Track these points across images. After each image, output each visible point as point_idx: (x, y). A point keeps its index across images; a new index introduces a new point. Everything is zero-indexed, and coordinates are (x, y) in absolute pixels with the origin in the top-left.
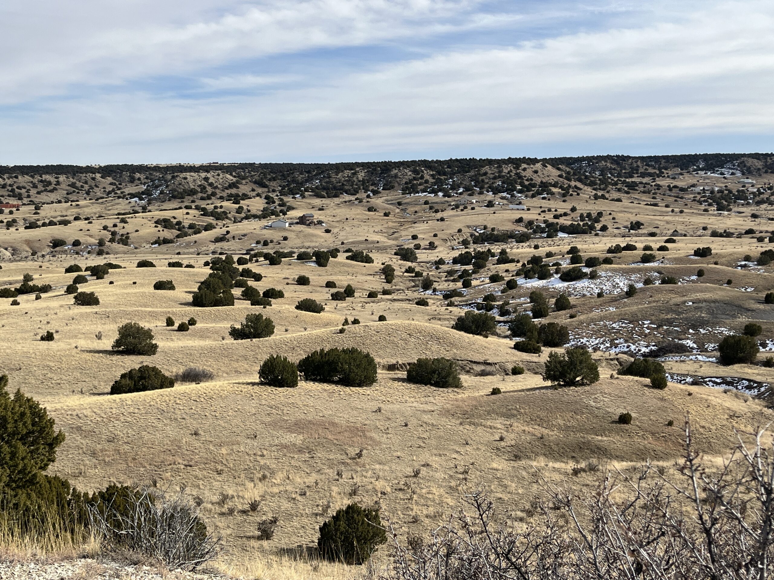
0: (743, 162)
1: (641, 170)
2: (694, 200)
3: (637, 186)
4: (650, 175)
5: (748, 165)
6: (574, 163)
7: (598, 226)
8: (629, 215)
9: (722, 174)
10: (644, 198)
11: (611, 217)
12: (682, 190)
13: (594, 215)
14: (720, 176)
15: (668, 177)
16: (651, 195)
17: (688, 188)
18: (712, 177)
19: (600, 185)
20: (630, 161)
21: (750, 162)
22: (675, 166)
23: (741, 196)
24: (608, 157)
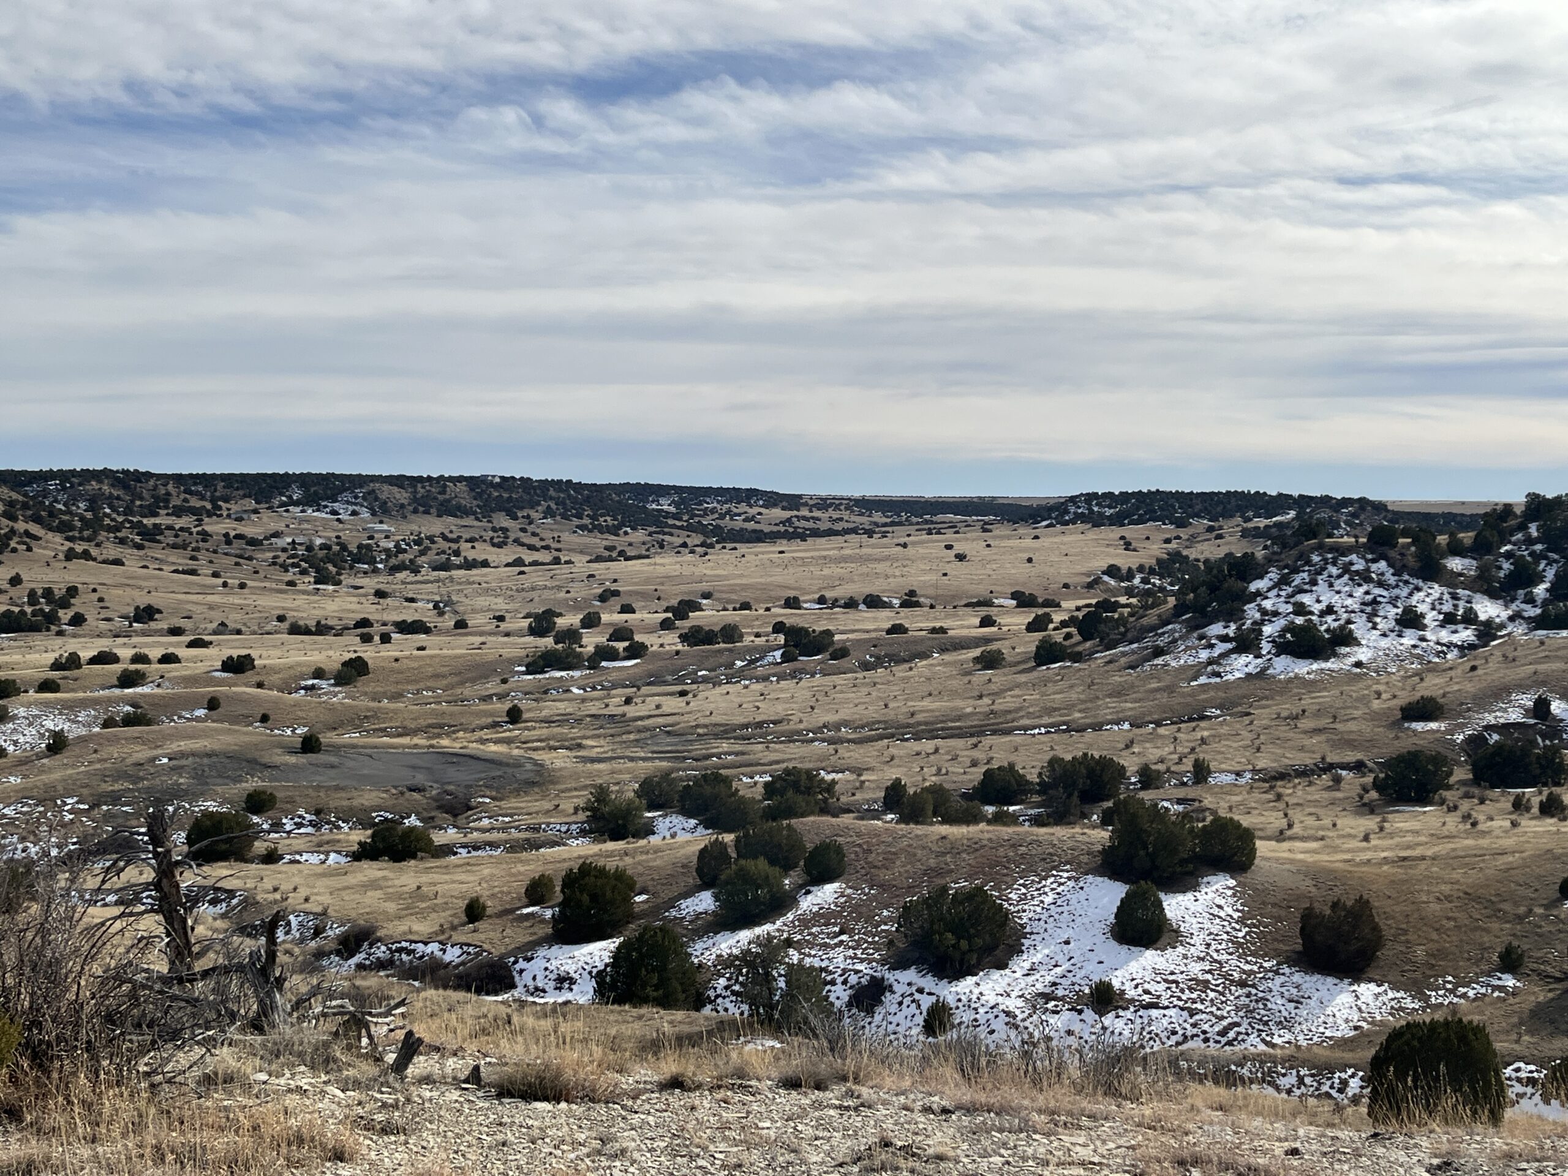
0: (373, 491)
1: (175, 501)
2: (274, 564)
3: (162, 533)
4: (194, 511)
5: (383, 497)
6: (29, 484)
7: (65, 615)
8: (136, 593)
9: (334, 512)
10: (172, 559)
11: (96, 596)
12: (253, 542)
13: (59, 591)
14: (329, 516)
15: (229, 516)
16: (189, 552)
17: (266, 538)
18: (316, 519)
19: (81, 531)
20: (152, 483)
21: (386, 492)
22: (245, 496)
23: (365, 555)
24: (106, 473)
